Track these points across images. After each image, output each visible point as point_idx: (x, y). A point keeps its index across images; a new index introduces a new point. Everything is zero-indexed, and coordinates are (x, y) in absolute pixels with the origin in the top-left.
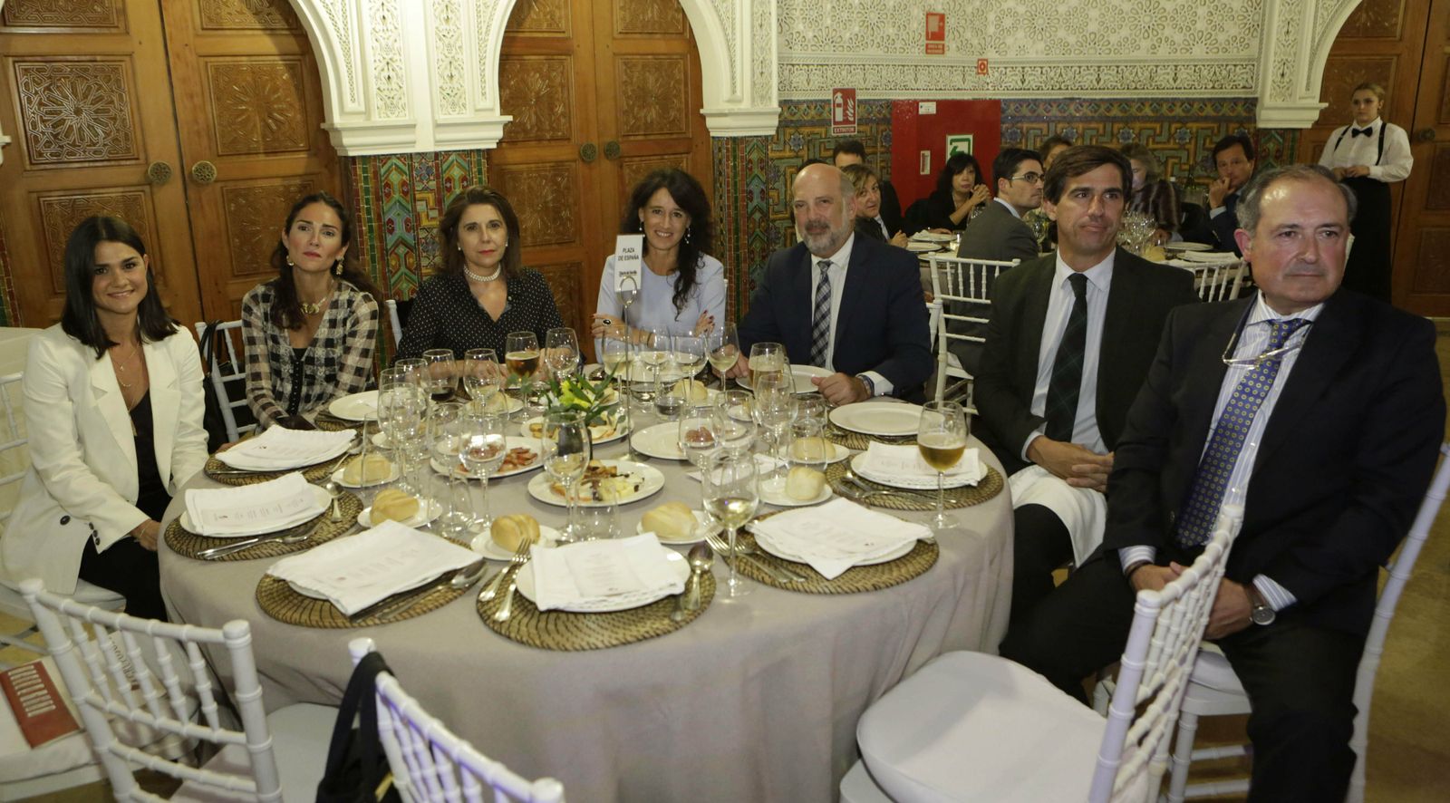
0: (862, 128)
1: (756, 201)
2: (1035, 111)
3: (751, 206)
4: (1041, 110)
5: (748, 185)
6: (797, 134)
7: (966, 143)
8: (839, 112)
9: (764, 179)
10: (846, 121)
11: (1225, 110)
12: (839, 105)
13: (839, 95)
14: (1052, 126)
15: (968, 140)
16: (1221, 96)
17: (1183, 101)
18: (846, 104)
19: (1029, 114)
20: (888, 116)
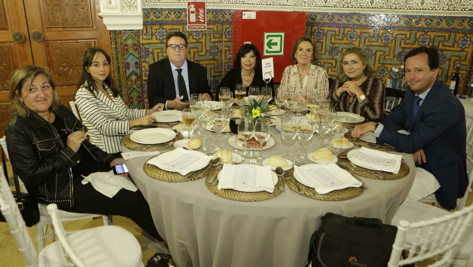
0: (210, 27)
1: (132, 68)
2: (332, 20)
3: (128, 72)
4: (336, 20)
5: (125, 60)
6: (161, 29)
7: (279, 38)
8: (193, 18)
9: (138, 56)
10: (198, 22)
11: (455, 25)
12: (193, 12)
13: (193, 6)
14: (342, 29)
15: (281, 36)
16: (453, 15)
17: (426, 18)
18: (197, 11)
19: (328, 22)
20: (230, 20)
